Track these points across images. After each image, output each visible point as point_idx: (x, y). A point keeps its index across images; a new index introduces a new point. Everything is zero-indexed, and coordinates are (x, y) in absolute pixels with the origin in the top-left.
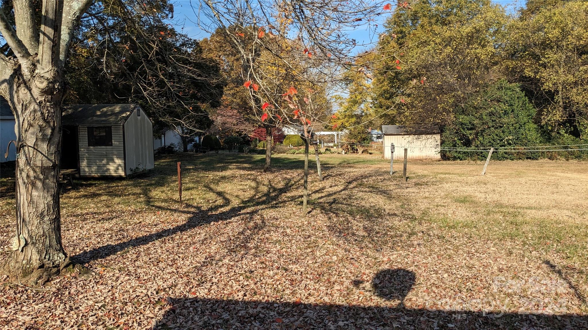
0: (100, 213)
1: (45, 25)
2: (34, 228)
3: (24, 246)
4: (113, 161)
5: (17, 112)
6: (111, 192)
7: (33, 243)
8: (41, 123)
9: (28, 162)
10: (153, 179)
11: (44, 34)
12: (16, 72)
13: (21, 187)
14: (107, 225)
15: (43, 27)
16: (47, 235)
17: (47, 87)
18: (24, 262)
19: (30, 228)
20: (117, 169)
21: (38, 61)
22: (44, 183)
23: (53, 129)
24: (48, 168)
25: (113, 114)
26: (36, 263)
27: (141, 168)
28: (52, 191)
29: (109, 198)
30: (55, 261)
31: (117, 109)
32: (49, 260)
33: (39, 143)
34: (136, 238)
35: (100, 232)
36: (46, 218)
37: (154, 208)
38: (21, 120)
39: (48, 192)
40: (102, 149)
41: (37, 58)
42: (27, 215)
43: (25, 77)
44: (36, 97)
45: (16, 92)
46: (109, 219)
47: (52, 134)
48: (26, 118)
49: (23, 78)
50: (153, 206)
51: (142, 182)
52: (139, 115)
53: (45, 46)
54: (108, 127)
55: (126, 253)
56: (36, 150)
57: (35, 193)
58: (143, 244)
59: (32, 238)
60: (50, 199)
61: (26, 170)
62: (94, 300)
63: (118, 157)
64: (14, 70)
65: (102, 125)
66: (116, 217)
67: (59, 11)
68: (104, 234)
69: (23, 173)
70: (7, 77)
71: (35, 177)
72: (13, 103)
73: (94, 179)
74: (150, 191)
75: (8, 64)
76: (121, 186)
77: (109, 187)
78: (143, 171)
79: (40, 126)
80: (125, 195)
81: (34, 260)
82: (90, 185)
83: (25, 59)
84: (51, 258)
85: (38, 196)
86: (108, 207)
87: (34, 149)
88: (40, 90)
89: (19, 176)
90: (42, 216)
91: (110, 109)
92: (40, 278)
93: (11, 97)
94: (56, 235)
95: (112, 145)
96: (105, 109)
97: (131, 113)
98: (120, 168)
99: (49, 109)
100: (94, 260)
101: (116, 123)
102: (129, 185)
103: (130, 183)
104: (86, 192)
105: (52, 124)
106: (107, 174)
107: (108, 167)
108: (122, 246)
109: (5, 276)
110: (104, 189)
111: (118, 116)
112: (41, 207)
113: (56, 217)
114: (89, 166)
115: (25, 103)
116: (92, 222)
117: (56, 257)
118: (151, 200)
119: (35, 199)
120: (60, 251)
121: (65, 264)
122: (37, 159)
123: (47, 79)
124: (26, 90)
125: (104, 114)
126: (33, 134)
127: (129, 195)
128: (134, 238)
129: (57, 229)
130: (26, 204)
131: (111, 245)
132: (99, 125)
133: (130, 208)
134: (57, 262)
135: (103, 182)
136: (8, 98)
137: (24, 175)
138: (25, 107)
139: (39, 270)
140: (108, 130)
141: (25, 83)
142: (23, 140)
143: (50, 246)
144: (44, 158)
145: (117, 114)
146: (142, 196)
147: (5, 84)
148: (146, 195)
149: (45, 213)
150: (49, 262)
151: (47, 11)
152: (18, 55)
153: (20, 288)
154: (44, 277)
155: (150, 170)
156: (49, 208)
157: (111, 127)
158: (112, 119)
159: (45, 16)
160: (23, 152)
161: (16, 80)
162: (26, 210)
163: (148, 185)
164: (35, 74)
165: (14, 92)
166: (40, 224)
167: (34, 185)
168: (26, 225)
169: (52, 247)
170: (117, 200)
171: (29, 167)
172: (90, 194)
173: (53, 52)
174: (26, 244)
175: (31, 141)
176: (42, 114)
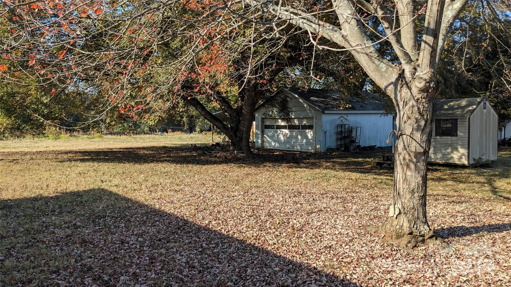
0: (449, 196)
1: (427, 34)
2: (406, 201)
3: (398, 215)
4: (457, 149)
5: (399, 107)
6: (455, 178)
7: (405, 213)
8: (417, 116)
9: (405, 147)
10: (497, 170)
11: (425, 42)
12: (400, 76)
13: (399, 167)
14: (458, 208)
15: (424, 37)
16: (416, 209)
17: (424, 86)
18: (398, 227)
19: (403, 201)
20: (461, 158)
21: (418, 66)
22: (416, 165)
23: (426, 122)
24: (420, 153)
25: (460, 107)
26: (406, 229)
27: (484, 158)
28: (422, 173)
29: (454, 183)
30: (421, 231)
31: (464, 102)
32: (416, 229)
33: (414, 132)
34: (489, 225)
35: (452, 213)
36: (416, 195)
37: (502, 198)
38: (402, 113)
39: (419, 173)
40: (448, 139)
41: (418, 63)
42: (402, 190)
43: (407, 79)
44: (414, 95)
45: (399, 91)
46: (459, 202)
47: (425, 125)
48: (406, 112)
49: (405, 80)
50: (501, 196)
51: (486, 172)
52: (485, 108)
53: (425, 52)
54: (455, 119)
55: (481, 236)
56: (412, 138)
57: (409, 173)
58: (497, 232)
59: (405, 209)
60: (420, 179)
61: (403, 154)
62: (458, 273)
63: (463, 147)
64: (400, 74)
65: (448, 118)
66: (466, 202)
67: (439, 21)
68: (457, 216)
69: (401, 156)
70: (393, 80)
71: (409, 160)
72: (397, 100)
73: (439, 165)
74: (495, 181)
75: (395, 70)
76: (464, 173)
77: (453, 174)
78: (486, 162)
79: (416, 119)
80: (470, 183)
81: (405, 226)
82: (436, 170)
83: (408, 64)
84: (418, 228)
85: (412, 176)
86: (456, 191)
87: (410, 137)
88: (418, 89)
89: (397, 159)
90: (413, 192)
91: (457, 103)
92: (409, 242)
93: (395, 96)
94: (423, 210)
95: (457, 136)
96: (452, 104)
97: (477, 106)
98: (463, 157)
99: (424, 105)
100: (452, 237)
101: (463, 116)
102: (472, 174)
103: (473, 171)
104: (432, 176)
105: (425, 117)
106: (451, 161)
107: (452, 155)
108: (477, 230)
109: (383, 235)
110: (449, 175)
111: (464, 109)
112: (413, 185)
113: (423, 195)
114: (435, 153)
115: (405, 100)
116: (444, 203)
117: (422, 228)
118: (496, 190)
119: (409, 178)
120: (425, 223)
121: (429, 235)
122: (412, 145)
123: (425, 80)
124: (408, 90)
125: (451, 108)
126: (410, 125)
127: (473, 182)
128: (487, 224)
129: (424, 205)
130: (402, 181)
131: (465, 226)
132: (446, 118)
133: (477, 195)
134: (422, 232)
135: (447, 168)
136: (392, 97)
137: (401, 157)
138: (406, 104)
139: (409, 235)
140: (455, 122)
141: (407, 84)
142: (402, 130)
143: (418, 218)
144: (418, 145)
145: (463, 108)
146: (486, 185)
147: (392, 86)
148: (491, 185)
149: (416, 190)
150: (417, 231)
151: (429, 23)
152: (403, 62)
153: (395, 247)
154: (412, 242)
155: (493, 161)
156: (418, 186)
157: (457, 119)
158: (459, 112)
159: (427, 27)
160: (401, 139)
161: (400, 82)
162: (401, 186)
163: (492, 175)
164: (415, 76)
165: (398, 92)
166: (412, 199)
167: (408, 166)
168: (400, 198)
169: (419, 219)
170: (462, 186)
171: (405, 152)
172: (436, 178)
173: (431, 57)
174: (400, 213)
175: (408, 131)
176: (419, 108)
